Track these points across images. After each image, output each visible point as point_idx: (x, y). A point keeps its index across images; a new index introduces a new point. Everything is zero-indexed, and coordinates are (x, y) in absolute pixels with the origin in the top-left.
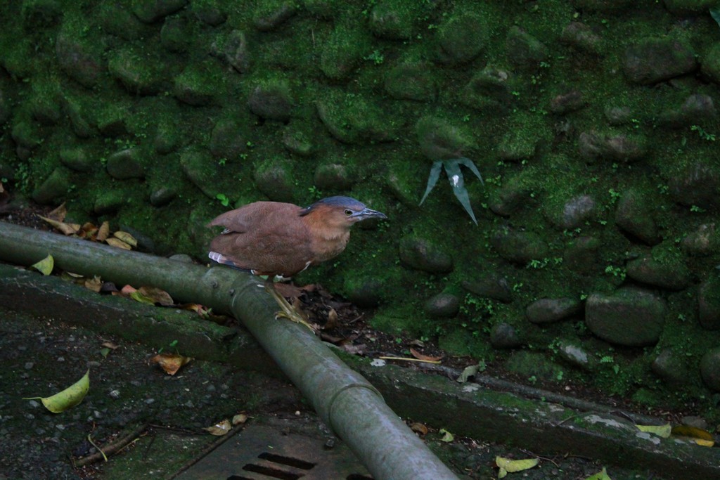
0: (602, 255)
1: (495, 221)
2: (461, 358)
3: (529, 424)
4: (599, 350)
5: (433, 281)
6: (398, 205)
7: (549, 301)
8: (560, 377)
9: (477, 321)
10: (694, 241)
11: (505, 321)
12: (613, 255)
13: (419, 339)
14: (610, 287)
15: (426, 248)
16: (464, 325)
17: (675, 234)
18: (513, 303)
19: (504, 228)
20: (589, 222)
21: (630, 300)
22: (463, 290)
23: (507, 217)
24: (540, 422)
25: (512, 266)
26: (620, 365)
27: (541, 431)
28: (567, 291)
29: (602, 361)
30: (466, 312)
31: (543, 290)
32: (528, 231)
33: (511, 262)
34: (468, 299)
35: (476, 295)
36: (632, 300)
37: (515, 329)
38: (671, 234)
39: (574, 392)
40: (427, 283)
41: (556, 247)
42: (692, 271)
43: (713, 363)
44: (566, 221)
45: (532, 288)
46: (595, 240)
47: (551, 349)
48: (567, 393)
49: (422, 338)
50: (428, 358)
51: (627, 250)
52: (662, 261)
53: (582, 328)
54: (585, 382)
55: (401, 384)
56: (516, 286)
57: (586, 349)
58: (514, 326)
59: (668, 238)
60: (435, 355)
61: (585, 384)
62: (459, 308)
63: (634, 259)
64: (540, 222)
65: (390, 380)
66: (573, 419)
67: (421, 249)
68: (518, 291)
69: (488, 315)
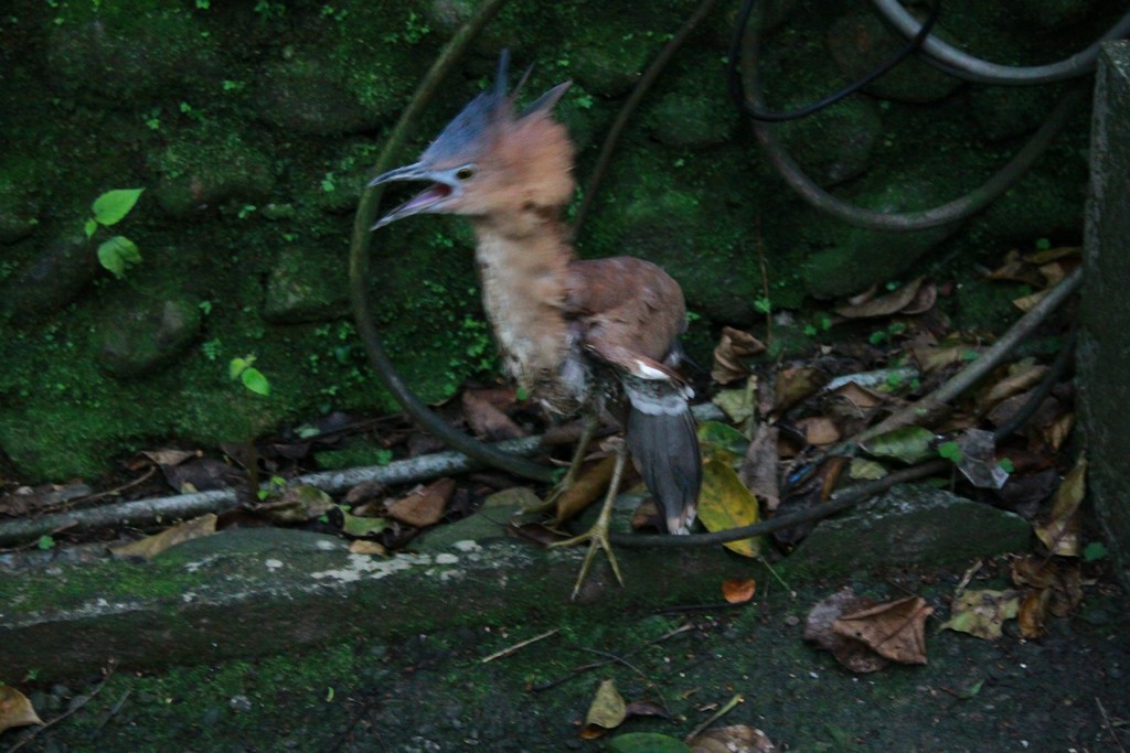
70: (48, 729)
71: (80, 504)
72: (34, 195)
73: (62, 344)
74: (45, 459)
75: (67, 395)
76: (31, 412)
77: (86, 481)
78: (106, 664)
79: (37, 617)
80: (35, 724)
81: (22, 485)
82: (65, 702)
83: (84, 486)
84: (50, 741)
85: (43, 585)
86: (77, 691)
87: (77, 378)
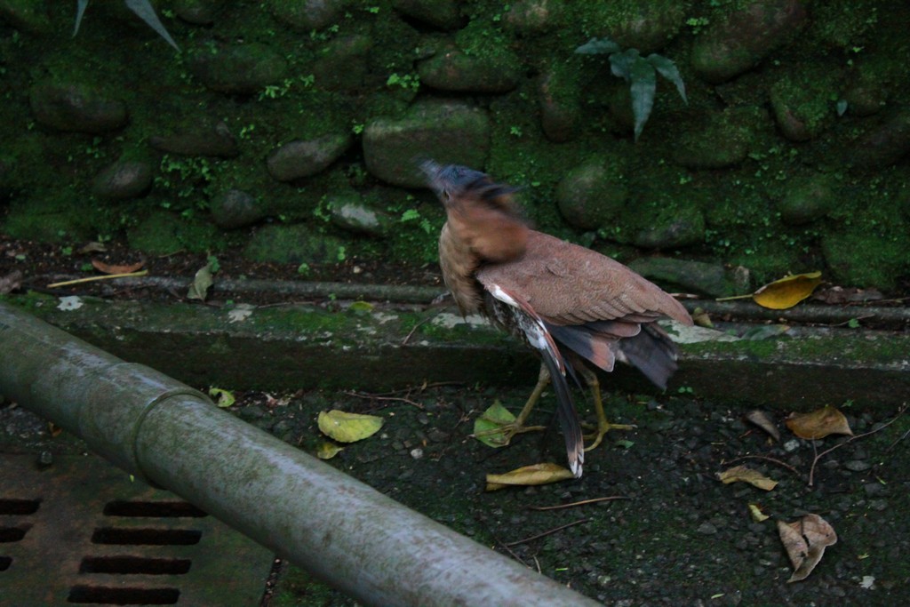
0: (378, 60)
1: (191, 35)
2: (172, 256)
3: (356, 352)
4: (392, 203)
5: (99, 145)
6: (16, 35)
7: (304, 145)
8: (342, 256)
9: (186, 195)
10: (524, 15)
11: (235, 188)
12: (396, 57)
13: (95, 239)
14: (400, 107)
15: (81, 97)
16: (167, 205)
17: (490, 8)
18: (242, 158)
19: (207, 43)
20: (350, 12)
21: (434, 122)
22: (155, 152)
23: (210, 25)
24: (374, 345)
25: (232, 101)
26: (429, 219)
27: (377, 358)
28: (328, 124)
29: (403, 219)
30: (167, 184)
31: (289, 129)
32: (250, 42)
33: (228, 96)
34: (166, 165)
35: (178, 156)
36: (437, 120)
37: (254, 196)
38: (483, 9)
39: (368, 275)
40: (89, 151)
41: (301, 60)
42: (525, 61)
43: (578, 191)
44: (312, 18)
45: (270, 129)
46: (364, 39)
47: (319, 216)
48: (359, 279)
49: (100, 238)
50: (122, 268)
51: (416, 46)
52: (478, 54)
53: (359, 174)
54: (379, 254)
55: (125, 331)
56: (244, 131)
57: (371, 206)
58: (252, 193)
59: (478, 16)
60: (130, 262)
61: (379, 257)
62: (152, 181)
63: (431, 57)
64: (268, 26)
65: (104, 328)
66: (420, 330)
67: (72, 100)
68: (248, 137)
69: (203, 182)
70: (857, 440)
71: (875, 304)
72: (886, 85)
73: (880, 193)
74: (854, 270)
75: (875, 228)
76: (849, 236)
77: (879, 290)
78: (901, 405)
79: (860, 364)
80: (848, 435)
81: (835, 285)
82: (869, 426)
83: (878, 293)
84: (859, 447)
85: (864, 345)
86: (877, 420)
87: (886, 218)
